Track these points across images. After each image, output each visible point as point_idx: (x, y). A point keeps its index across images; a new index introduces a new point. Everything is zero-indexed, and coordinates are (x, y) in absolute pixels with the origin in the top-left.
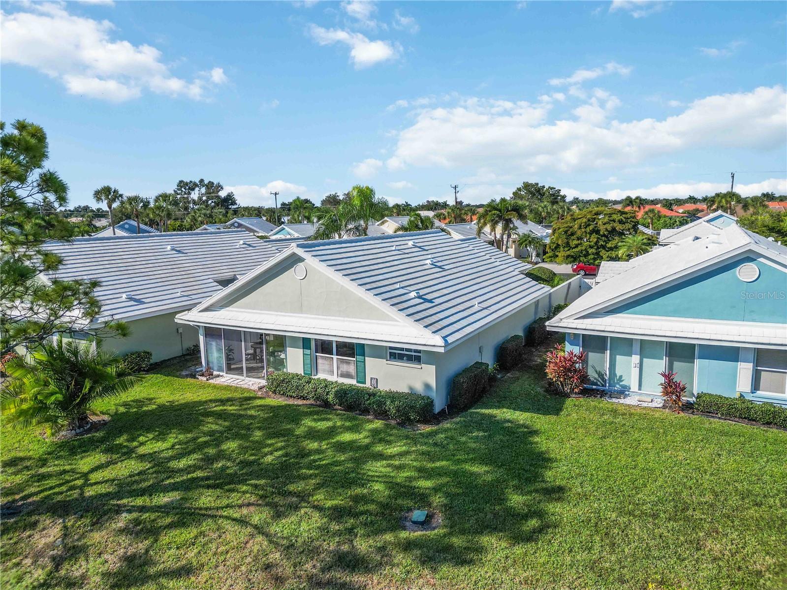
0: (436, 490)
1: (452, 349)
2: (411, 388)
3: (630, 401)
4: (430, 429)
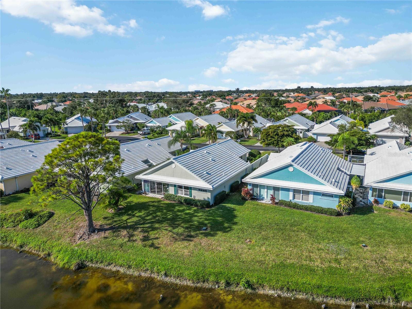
0: (209, 223)
1: (214, 189)
2: (204, 199)
3: (264, 202)
4: (209, 209)
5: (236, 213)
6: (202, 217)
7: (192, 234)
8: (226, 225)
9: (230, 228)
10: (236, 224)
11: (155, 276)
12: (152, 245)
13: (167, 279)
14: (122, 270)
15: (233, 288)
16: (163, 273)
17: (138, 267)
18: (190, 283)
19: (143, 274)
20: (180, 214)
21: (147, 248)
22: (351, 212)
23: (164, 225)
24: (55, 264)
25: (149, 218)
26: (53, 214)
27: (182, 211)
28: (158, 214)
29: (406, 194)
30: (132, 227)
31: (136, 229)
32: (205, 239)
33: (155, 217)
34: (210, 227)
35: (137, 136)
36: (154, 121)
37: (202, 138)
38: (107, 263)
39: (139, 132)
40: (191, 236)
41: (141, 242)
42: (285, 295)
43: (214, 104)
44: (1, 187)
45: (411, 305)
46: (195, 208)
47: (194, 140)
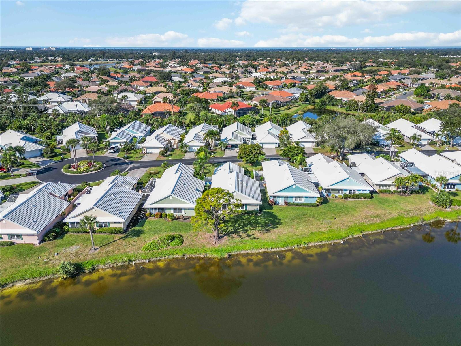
0: (269, 222)
2: (254, 209)
3: (280, 205)
4: (260, 215)
5: (275, 214)
8: (277, 221)
9: (280, 222)
10: (280, 220)
11: (266, 250)
12: (254, 238)
13: (273, 250)
14: (250, 252)
15: (299, 246)
16: (270, 248)
17: (257, 249)
18: (283, 249)
19: (260, 251)
20: (249, 220)
21: (253, 240)
22: (322, 203)
23: (249, 227)
24: (215, 258)
25: (237, 225)
26: (180, 235)
27: (249, 218)
28: (239, 222)
29: (340, 190)
30: (235, 232)
31: (238, 232)
32: (275, 230)
33: (239, 224)
34: (271, 224)
35: (108, 154)
36: (118, 137)
37: (176, 151)
38: (240, 251)
39: (109, 151)
40: (268, 230)
41: (248, 238)
42: (319, 244)
43: (126, 96)
44: (121, 226)
45: (356, 237)
46: (253, 216)
47: (171, 155)
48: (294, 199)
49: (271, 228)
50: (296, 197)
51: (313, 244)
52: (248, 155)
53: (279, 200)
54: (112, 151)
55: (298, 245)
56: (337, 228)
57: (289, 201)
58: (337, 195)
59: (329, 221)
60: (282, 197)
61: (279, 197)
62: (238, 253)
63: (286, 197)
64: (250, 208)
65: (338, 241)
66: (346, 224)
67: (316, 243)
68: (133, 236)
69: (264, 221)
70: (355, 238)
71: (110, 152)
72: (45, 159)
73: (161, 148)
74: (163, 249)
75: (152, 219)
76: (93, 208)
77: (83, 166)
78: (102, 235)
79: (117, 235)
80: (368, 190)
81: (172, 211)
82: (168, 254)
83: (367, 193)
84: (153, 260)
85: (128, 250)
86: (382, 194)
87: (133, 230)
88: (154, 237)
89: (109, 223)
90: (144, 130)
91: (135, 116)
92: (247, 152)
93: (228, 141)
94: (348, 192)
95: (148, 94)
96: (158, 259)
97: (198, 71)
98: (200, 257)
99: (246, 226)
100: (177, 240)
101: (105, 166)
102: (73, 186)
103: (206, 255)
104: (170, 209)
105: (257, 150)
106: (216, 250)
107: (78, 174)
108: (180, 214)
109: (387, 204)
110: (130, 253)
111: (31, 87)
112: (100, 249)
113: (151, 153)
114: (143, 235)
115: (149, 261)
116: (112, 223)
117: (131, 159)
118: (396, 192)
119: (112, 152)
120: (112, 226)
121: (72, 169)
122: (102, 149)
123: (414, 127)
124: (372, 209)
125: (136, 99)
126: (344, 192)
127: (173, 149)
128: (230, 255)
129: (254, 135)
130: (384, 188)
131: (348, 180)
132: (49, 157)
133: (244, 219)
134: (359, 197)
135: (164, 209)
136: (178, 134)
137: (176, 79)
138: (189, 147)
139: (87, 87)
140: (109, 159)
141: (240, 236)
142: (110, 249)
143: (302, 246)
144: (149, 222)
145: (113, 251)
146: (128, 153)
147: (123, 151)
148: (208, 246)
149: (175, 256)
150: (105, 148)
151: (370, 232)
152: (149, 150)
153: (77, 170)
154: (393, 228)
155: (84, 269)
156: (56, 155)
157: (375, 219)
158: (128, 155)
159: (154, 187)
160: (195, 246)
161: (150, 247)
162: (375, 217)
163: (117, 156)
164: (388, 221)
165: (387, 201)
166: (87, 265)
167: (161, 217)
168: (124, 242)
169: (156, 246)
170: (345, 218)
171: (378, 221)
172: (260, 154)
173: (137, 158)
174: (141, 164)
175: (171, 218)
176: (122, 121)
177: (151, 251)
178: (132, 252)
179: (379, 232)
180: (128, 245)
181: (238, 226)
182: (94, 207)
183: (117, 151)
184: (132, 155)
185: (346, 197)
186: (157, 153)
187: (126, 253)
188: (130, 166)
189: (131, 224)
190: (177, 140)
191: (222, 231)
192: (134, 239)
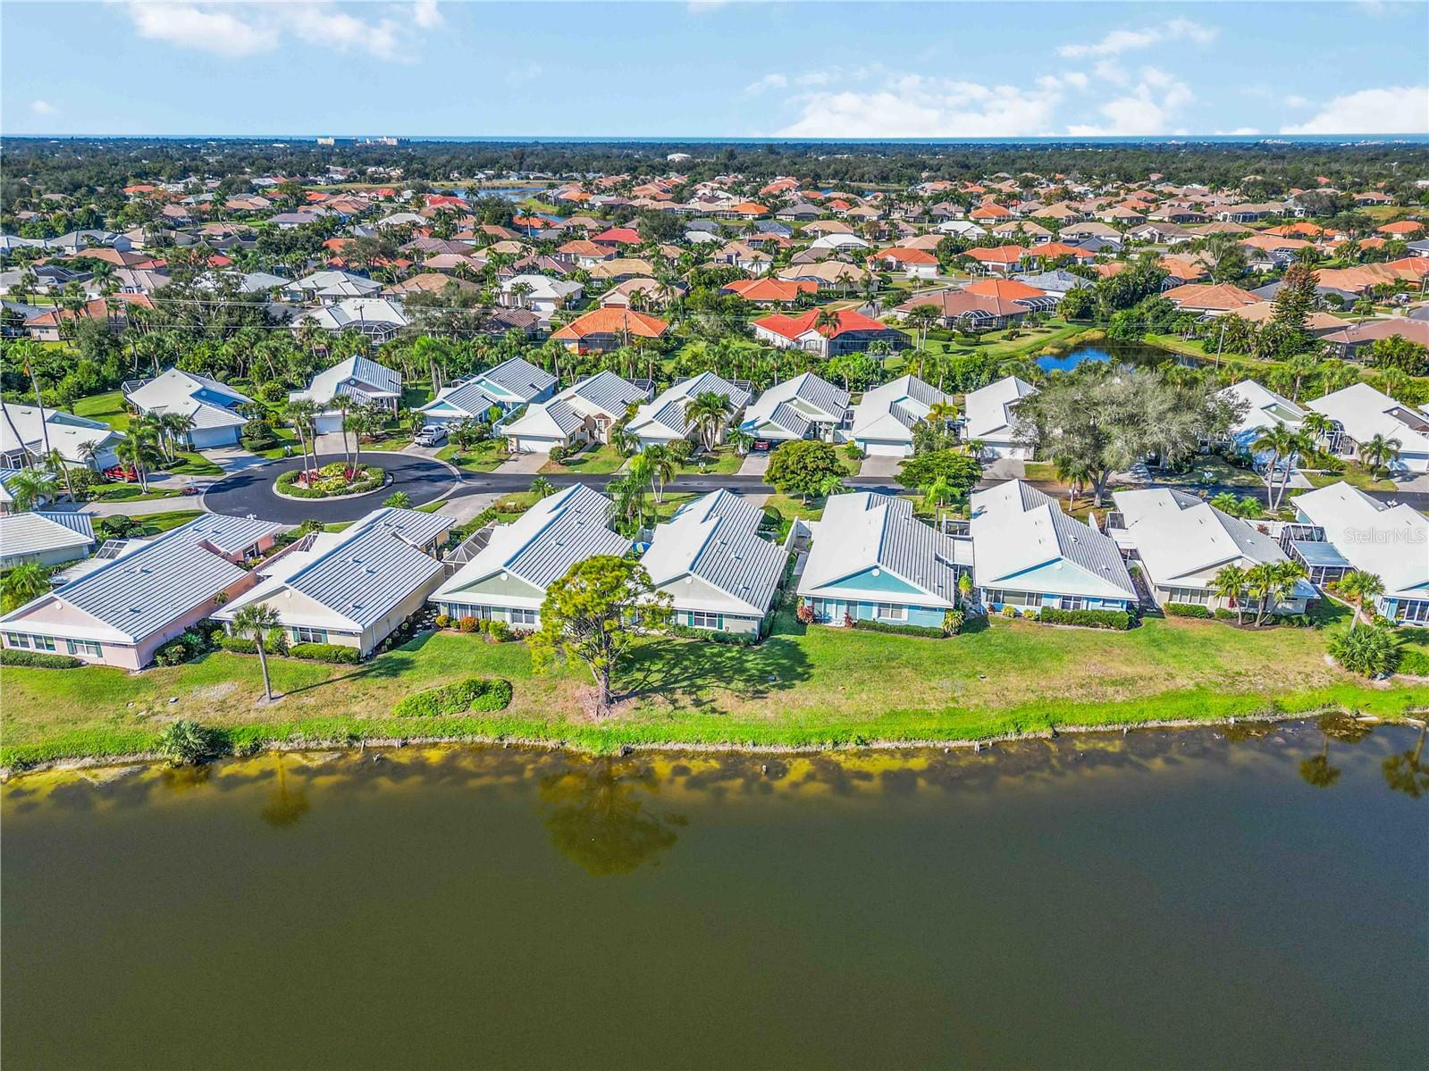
0: (772, 670)
2: (746, 631)
3: (833, 624)
4: (759, 647)
5: (803, 649)
6: (758, 661)
7: (761, 688)
8: (800, 670)
9: (808, 673)
10: (811, 666)
11: (738, 747)
12: (714, 711)
13: (757, 749)
14: (689, 748)
16: (750, 742)
17: (711, 740)
18: (789, 750)
19: (721, 748)
20: (719, 660)
21: (709, 715)
22: (960, 630)
23: (710, 679)
24: (584, 753)
25: (676, 671)
26: (509, 683)
27: (720, 654)
28: (686, 663)
29: (1031, 595)
30: (665, 688)
31: (672, 691)
32: (783, 695)
33: (686, 669)
34: (779, 675)
35: (412, 449)
36: (447, 402)
37: (600, 453)
38: (662, 742)
39: (417, 440)
40: (761, 692)
41: (694, 709)
42: (903, 745)
43: (526, 286)
44: (355, 643)
45: (1032, 736)
46: (737, 648)
47: (585, 461)
48: (875, 609)
49: (773, 686)
50: (882, 605)
51: (886, 745)
52: (793, 472)
53: (831, 610)
54: (424, 440)
55: (836, 744)
56: (977, 706)
57: (860, 614)
58: (1022, 609)
59: (961, 682)
60: (839, 602)
61: (829, 601)
62: (655, 746)
63: (851, 603)
64: (732, 627)
65: (967, 744)
66: (1011, 696)
67: (897, 744)
68: (381, 674)
69: (760, 667)
70: (1027, 740)
71: (419, 444)
72: (246, 454)
73: (559, 440)
74: (449, 715)
75: (451, 633)
76: (283, 589)
77: (331, 478)
78: (303, 665)
79: (342, 666)
80: (1123, 602)
81: (508, 616)
82: (459, 731)
83: (1118, 610)
84: (417, 741)
85: (356, 709)
86: (1173, 618)
87: (386, 659)
88: (435, 683)
89: (324, 632)
90: (532, 385)
91: (522, 345)
92: (790, 463)
93: (757, 428)
94: (1056, 604)
95: (597, 280)
96: (430, 740)
97: (781, 212)
98: (544, 747)
99: (703, 674)
100: (491, 695)
101: (389, 481)
102: (276, 528)
103: (563, 744)
104: (503, 610)
105: (822, 458)
106: (592, 733)
107: (311, 500)
108: (529, 626)
109: (1174, 650)
110: (358, 718)
111: (278, 255)
112: (284, 698)
113: (531, 453)
114: (408, 672)
115: (404, 745)
116: (333, 632)
117: (468, 468)
118: (1226, 616)
119: (424, 445)
120: (333, 640)
121: (302, 485)
122: (402, 433)
123: (1395, 413)
124: (1116, 659)
125: (553, 294)
126: (1045, 602)
127: (598, 445)
128: (627, 752)
129: (850, 415)
130: (1186, 601)
131: (1058, 565)
132: (254, 449)
133: (704, 656)
134: (1090, 620)
135: (486, 609)
136: (623, 402)
137: (697, 237)
138: (638, 440)
139: (433, 255)
140: (411, 463)
141: (674, 702)
142: (310, 701)
143: (851, 746)
144: (439, 639)
145: (317, 708)
146: (468, 448)
147: (456, 442)
148: (575, 720)
149: (478, 739)
150: (410, 432)
151: (1083, 729)
152: (524, 445)
153: (311, 486)
154: (1163, 724)
155: (229, 745)
156: (274, 445)
157: (1110, 690)
158: (465, 455)
159: (483, 545)
160: (540, 715)
161: (415, 708)
162: (1114, 683)
163: (435, 457)
164: (1150, 699)
165: (1179, 640)
166: (242, 736)
167: (475, 629)
168: (352, 688)
169: (434, 704)
170: (1013, 680)
171: (1119, 698)
172: (831, 471)
173: (487, 463)
174: (489, 481)
175: (497, 635)
176: (483, 358)
177: (416, 718)
178: (364, 716)
179: (1114, 731)
180: (360, 695)
181: (678, 675)
182: (287, 585)
183: (442, 440)
184: (474, 455)
185: (1048, 617)
186: (543, 455)
187: (350, 716)
188: (458, 486)
189: (389, 641)
190: (614, 418)
191: (629, 683)
192: (382, 681)
